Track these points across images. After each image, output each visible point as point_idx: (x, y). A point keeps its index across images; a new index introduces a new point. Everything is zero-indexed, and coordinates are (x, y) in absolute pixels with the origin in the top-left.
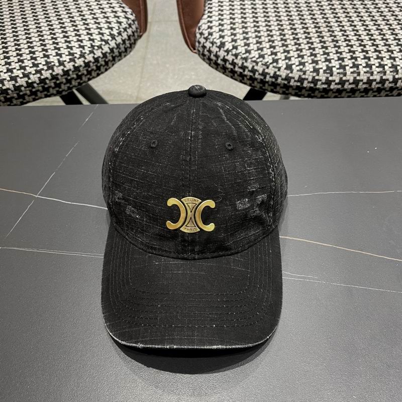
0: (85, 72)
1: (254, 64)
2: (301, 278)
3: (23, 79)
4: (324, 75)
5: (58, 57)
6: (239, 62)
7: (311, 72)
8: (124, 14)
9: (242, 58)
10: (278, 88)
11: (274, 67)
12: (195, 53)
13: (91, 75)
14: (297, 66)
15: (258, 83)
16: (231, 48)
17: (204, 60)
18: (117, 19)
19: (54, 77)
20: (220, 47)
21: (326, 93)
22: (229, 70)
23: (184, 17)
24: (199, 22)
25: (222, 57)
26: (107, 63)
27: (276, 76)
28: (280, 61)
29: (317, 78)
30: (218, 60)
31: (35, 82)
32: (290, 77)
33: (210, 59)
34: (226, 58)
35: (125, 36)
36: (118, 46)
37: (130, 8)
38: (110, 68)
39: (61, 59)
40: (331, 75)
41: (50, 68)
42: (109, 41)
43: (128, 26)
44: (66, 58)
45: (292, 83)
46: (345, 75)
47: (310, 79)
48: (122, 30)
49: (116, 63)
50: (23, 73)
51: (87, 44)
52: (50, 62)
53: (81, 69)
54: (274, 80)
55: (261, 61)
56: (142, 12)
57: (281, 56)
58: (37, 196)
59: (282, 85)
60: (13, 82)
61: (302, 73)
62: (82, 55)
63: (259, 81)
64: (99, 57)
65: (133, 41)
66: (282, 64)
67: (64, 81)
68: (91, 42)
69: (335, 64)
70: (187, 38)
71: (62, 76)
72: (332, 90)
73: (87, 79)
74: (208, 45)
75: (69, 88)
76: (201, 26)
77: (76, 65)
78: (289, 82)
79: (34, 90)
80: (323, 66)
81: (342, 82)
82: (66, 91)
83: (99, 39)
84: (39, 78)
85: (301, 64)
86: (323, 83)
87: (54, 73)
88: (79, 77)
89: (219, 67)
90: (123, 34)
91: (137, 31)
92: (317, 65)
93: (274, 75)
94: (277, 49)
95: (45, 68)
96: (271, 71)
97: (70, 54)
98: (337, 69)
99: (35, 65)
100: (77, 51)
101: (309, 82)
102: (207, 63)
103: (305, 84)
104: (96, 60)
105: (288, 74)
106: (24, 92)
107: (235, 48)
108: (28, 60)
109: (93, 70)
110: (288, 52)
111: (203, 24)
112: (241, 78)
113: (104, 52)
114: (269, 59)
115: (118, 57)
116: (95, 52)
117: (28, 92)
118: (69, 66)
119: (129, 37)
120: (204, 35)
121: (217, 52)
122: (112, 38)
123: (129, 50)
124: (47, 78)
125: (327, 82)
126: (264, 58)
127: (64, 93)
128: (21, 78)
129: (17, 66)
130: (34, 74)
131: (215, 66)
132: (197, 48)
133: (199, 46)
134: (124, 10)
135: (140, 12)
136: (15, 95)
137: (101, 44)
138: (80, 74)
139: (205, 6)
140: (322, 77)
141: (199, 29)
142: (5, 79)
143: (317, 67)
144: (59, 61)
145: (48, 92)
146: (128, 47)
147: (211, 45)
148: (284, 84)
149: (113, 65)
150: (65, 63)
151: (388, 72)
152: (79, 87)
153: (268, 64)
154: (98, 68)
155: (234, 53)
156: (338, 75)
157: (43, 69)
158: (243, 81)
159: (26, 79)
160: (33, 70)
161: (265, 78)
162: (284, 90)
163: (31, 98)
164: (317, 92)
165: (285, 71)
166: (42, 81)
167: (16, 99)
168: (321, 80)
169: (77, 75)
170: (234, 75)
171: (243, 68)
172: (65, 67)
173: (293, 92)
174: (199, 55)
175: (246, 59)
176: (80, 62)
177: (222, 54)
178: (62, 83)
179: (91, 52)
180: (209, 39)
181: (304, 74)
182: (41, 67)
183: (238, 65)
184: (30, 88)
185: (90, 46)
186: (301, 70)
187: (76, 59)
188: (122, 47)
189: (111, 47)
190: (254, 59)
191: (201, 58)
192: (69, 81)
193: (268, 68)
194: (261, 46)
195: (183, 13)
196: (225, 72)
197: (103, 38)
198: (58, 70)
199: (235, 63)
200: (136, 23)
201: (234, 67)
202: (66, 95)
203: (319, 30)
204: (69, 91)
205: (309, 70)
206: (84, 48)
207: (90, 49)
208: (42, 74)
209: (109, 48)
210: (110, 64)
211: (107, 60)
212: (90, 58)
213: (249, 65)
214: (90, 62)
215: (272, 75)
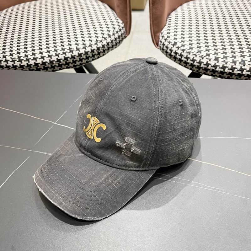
0: (91, 55)
1: (194, 56)
2: (213, 189)
3: (55, 57)
4: (239, 65)
5: (77, 46)
6: (185, 54)
7: (231, 63)
8: (118, 23)
9: (187, 52)
10: (208, 72)
11: (207, 58)
12: (158, 48)
13: (94, 57)
14: (222, 58)
15: (196, 68)
16: (180, 46)
17: (163, 52)
18: (113, 26)
19: (73, 57)
20: (173, 45)
21: (239, 76)
22: (178, 59)
23: (153, 26)
24: (162, 30)
25: (174, 51)
26: (104, 51)
27: (207, 64)
28: (211, 55)
29: (234, 66)
30: (171, 52)
31: (61, 59)
32: (217, 65)
33: (166, 52)
34: (177, 51)
35: (116, 36)
36: (112, 41)
37: (121, 20)
38: (105, 54)
39: (78, 47)
40: (244, 66)
41: (72, 51)
42: (107, 39)
43: (119, 30)
44: (81, 46)
45: (218, 69)
47: (230, 67)
48: (115, 32)
49: (109, 51)
50: (56, 54)
51: (94, 39)
52: (71, 48)
53: (89, 53)
54: (206, 66)
55: (199, 55)
56: (128, 23)
58: (55, 123)
59: (211, 70)
60: (49, 58)
61: (224, 63)
62: (90, 46)
63: (196, 66)
64: (100, 47)
65: (121, 39)
66: (212, 57)
67: (78, 59)
68: (96, 38)
70: (154, 39)
71: (77, 57)
72: (244, 75)
73: (91, 60)
74: (166, 43)
75: (81, 64)
76: (163, 32)
77: (86, 51)
78: (216, 69)
79: (60, 64)
82: (79, 66)
83: (101, 37)
84: (64, 57)
85: (224, 57)
87: (73, 55)
88: (87, 58)
89: (172, 57)
90: (115, 35)
91: (124, 34)
92: (235, 58)
93: (206, 63)
94: (210, 48)
95: (69, 51)
96: (205, 61)
97: (84, 44)
98: (249, 62)
99: (63, 49)
100: (88, 43)
101: (229, 69)
102: (165, 54)
103: (226, 70)
104: (98, 49)
105: (216, 63)
106: (55, 65)
107: (183, 46)
108: (60, 46)
109: (95, 54)
110: (217, 50)
111: (165, 31)
112: (185, 65)
113: (103, 44)
114: (204, 54)
115: (111, 48)
116: (98, 43)
117: (57, 65)
118: (82, 51)
119: (119, 37)
120: (164, 37)
121: (171, 48)
122: (109, 36)
123: (118, 44)
124: (69, 57)
125: (241, 69)
126: (201, 53)
127: (77, 67)
128: (54, 56)
129: (53, 49)
130: (61, 55)
131: (170, 57)
132: (159, 45)
133: (161, 44)
134: (118, 21)
135: (127, 22)
136: (50, 66)
137: (102, 40)
138: (88, 56)
139: (166, 21)
141: (162, 34)
142: (45, 56)
143: (235, 60)
144: (77, 48)
145: (69, 65)
146: (117, 43)
147: (168, 43)
148: (213, 70)
149: (108, 52)
150: (80, 49)
152: (87, 64)
153: (203, 56)
154: (99, 54)
155: (182, 49)
156: (249, 65)
157: (67, 52)
158: (186, 66)
159: (57, 57)
160: (61, 52)
161: (200, 65)
162: (212, 73)
163: (58, 68)
164: (234, 76)
165: (214, 61)
166: (66, 59)
167: (50, 68)
168: (237, 68)
169: (86, 56)
170: (181, 63)
171: (187, 58)
172: (79, 51)
173: (218, 75)
174: (160, 49)
175: (189, 53)
176: (88, 49)
177: (174, 49)
178: (77, 61)
179: (96, 44)
180: (167, 40)
181: (226, 64)
182: (66, 50)
183: (184, 56)
184: (58, 62)
185: (95, 40)
186: (224, 61)
187: (86, 48)
188: (114, 42)
189: (108, 42)
190: (194, 53)
191: (161, 51)
192: (81, 60)
193: (203, 59)
194: (200, 46)
195: (153, 24)
196: (176, 60)
197: (104, 36)
198: (76, 53)
199: (182, 55)
200: (124, 29)
201: (182, 57)
202: (78, 68)
203: (238, 38)
204: (80, 66)
205: (229, 62)
206: (92, 41)
207: (96, 42)
208: (66, 55)
209: (107, 42)
210: (106, 52)
211: (104, 49)
212: (94, 47)
213: (191, 56)
214: (94, 49)
215: (205, 63)
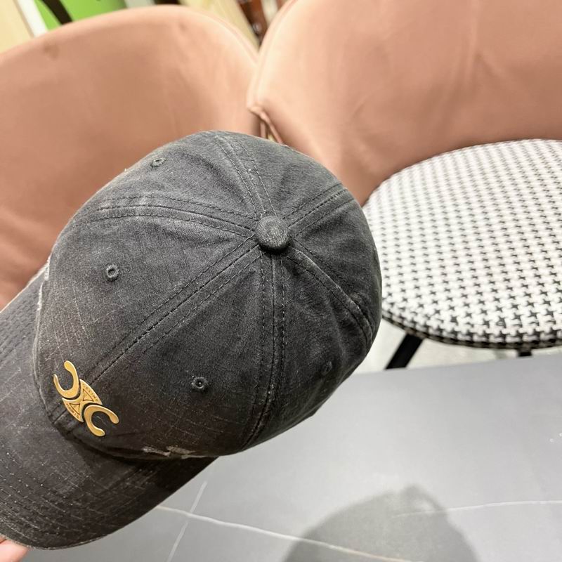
1: (414, 315)
4: (496, 327)
7: (481, 325)
9: (398, 307)
11: (436, 319)
14: (463, 318)
27: (440, 330)
28: (442, 312)
29: (488, 331)
32: (456, 331)
40: (505, 328)
45: (460, 337)
46: (521, 326)
54: (438, 333)
55: (421, 312)
57: (443, 305)
58: (190, 515)
59: (448, 338)
61: (468, 327)
66: (446, 316)
69: (508, 314)
78: (456, 336)
80: (493, 317)
81: (520, 335)
85: (467, 315)
86: (496, 337)
92: (486, 315)
93: (437, 328)
94: (438, 296)
96: (433, 324)
98: (512, 320)
101: (479, 336)
103: (476, 338)
105: (454, 328)
110: (451, 299)
114: (429, 309)
125: (500, 335)
126: (423, 308)
140: (494, 330)
143: (487, 318)
153: (429, 315)
156: (513, 327)
161: (428, 330)
162: (452, 341)
164: (491, 345)
165: (451, 324)
168: (493, 334)
171: (402, 318)
175: (403, 309)
181: (473, 326)
186: (468, 323)
190: (413, 310)
193: (429, 318)
194: (420, 293)
205: (477, 323)
213: (408, 316)
215: (435, 328)
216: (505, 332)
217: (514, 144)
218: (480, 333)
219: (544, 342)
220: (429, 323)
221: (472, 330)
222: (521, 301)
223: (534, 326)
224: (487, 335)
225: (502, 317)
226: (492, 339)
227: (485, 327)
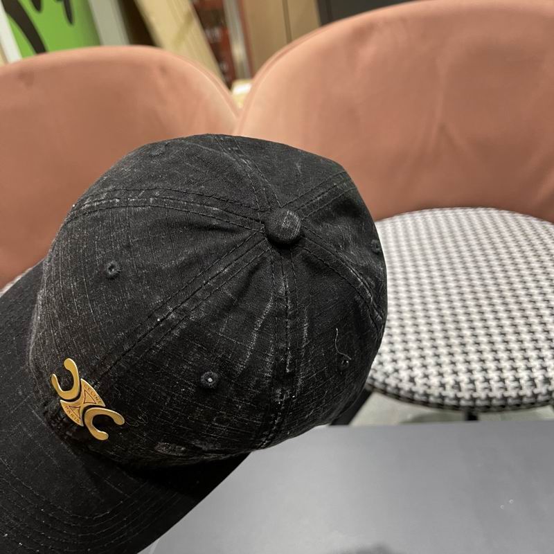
46: (475, 390)
57: (402, 364)
69: (464, 378)
80: (449, 380)
81: (473, 399)
86: (451, 399)
140: (450, 393)
151: (524, 387)
216: (460, 395)
217: (471, 211)
218: (436, 394)
219: (495, 407)
220: (388, 381)
221: (429, 391)
222: (476, 366)
223: (487, 391)
224: (442, 397)
225: (458, 380)
226: (447, 401)
227: (441, 389)
